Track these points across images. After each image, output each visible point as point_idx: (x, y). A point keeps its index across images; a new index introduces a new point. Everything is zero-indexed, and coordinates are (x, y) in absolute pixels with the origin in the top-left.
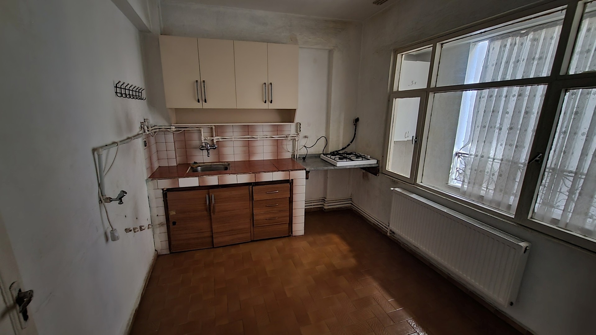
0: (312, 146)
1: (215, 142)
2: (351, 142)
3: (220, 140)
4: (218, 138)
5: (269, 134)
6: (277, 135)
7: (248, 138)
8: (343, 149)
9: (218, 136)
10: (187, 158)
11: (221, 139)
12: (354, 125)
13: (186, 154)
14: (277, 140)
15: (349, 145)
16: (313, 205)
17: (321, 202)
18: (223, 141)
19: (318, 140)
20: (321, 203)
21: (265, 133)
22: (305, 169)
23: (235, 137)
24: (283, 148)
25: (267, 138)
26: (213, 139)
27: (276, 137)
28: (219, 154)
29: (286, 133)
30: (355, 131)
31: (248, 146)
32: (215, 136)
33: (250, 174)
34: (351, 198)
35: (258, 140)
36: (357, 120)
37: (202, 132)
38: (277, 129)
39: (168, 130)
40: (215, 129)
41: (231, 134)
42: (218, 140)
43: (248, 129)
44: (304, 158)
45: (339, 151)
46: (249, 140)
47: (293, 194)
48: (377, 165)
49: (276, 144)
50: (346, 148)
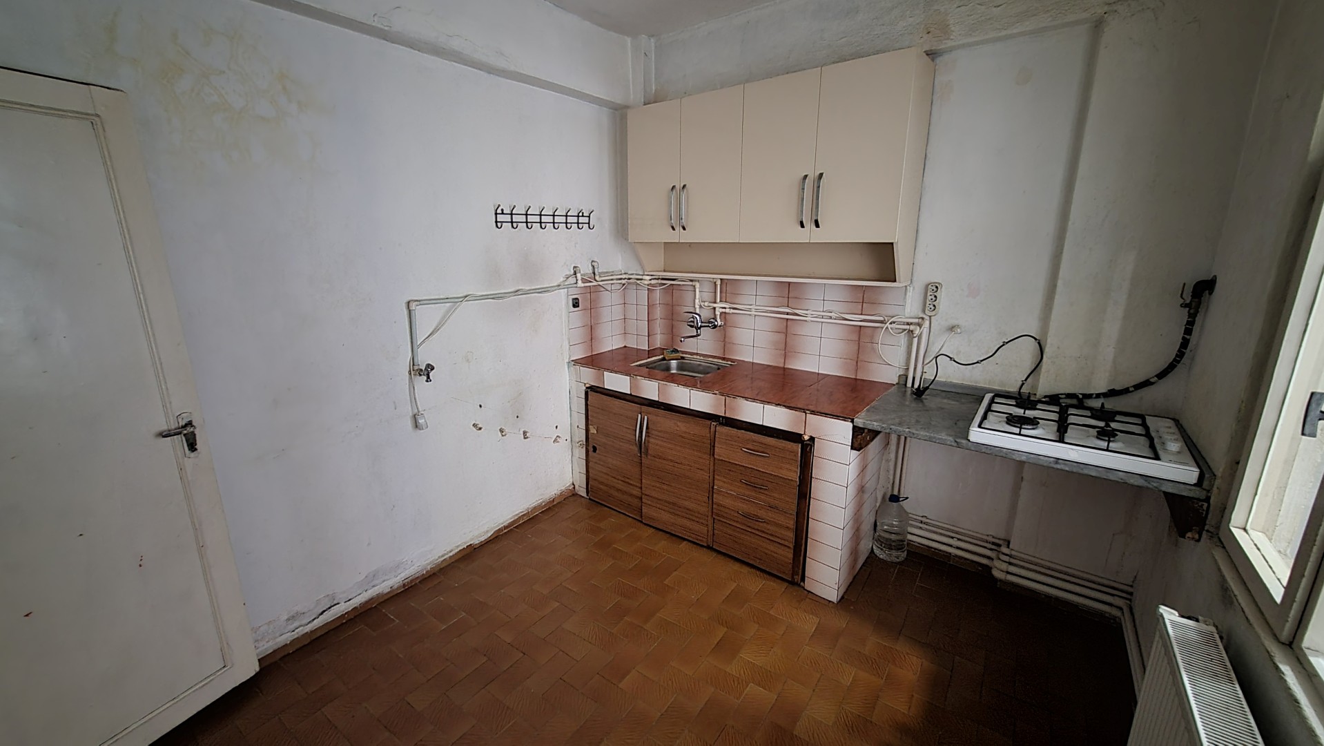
0: (977, 362)
1: (718, 313)
2: (1162, 375)
3: (727, 311)
4: (724, 306)
5: (837, 308)
6: (862, 314)
7: (788, 314)
8: (1112, 393)
9: (726, 302)
10: (673, 339)
11: (730, 308)
12: (1184, 305)
13: (672, 332)
14: (859, 328)
15: (1146, 384)
16: (958, 548)
17: (991, 549)
18: (733, 313)
19: (1004, 344)
20: (988, 553)
21: (828, 306)
22: (852, 421)
23: (757, 308)
24: (874, 350)
25: (831, 318)
26: (714, 308)
27: (856, 319)
28: (724, 341)
29: (890, 310)
30: (1188, 331)
31: (786, 333)
32: (721, 301)
33: (715, 394)
34: (1130, 589)
35: (806, 321)
36: (1204, 288)
37: (697, 290)
38: (863, 299)
39: (638, 282)
40: (721, 285)
41: (752, 300)
42: (724, 310)
43: (789, 292)
44: (919, 393)
45: (1089, 396)
46: (787, 319)
47: (811, 477)
48: (1197, 493)
49: (855, 337)
50: (1125, 391)
